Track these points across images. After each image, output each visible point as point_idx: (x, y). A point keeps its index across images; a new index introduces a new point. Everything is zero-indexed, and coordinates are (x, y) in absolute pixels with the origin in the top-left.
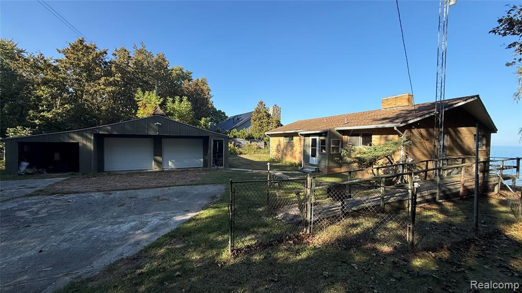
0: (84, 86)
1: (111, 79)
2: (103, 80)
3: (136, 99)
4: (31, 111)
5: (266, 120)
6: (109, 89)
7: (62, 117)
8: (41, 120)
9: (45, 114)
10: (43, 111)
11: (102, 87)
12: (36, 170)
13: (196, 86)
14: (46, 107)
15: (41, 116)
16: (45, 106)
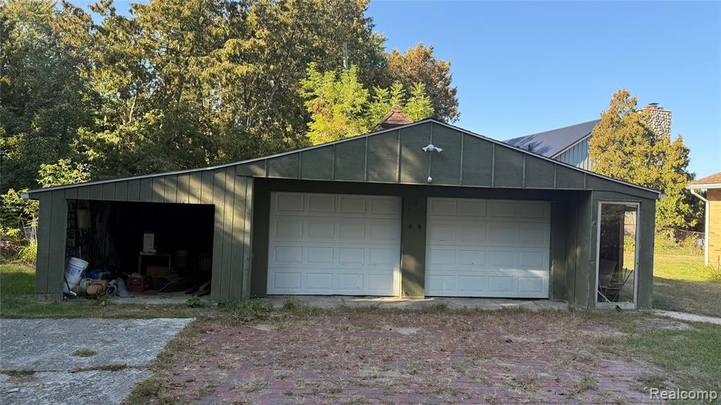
0: (187, 64)
1: (247, 44)
2: (229, 46)
3: (303, 93)
4: (81, 130)
5: (642, 148)
6: (242, 69)
7: (138, 142)
8: (97, 150)
9: (105, 136)
10: (103, 129)
11: (227, 64)
12: (104, 283)
13: (425, 60)
14: (108, 121)
15: (99, 140)
16: (105, 119)
